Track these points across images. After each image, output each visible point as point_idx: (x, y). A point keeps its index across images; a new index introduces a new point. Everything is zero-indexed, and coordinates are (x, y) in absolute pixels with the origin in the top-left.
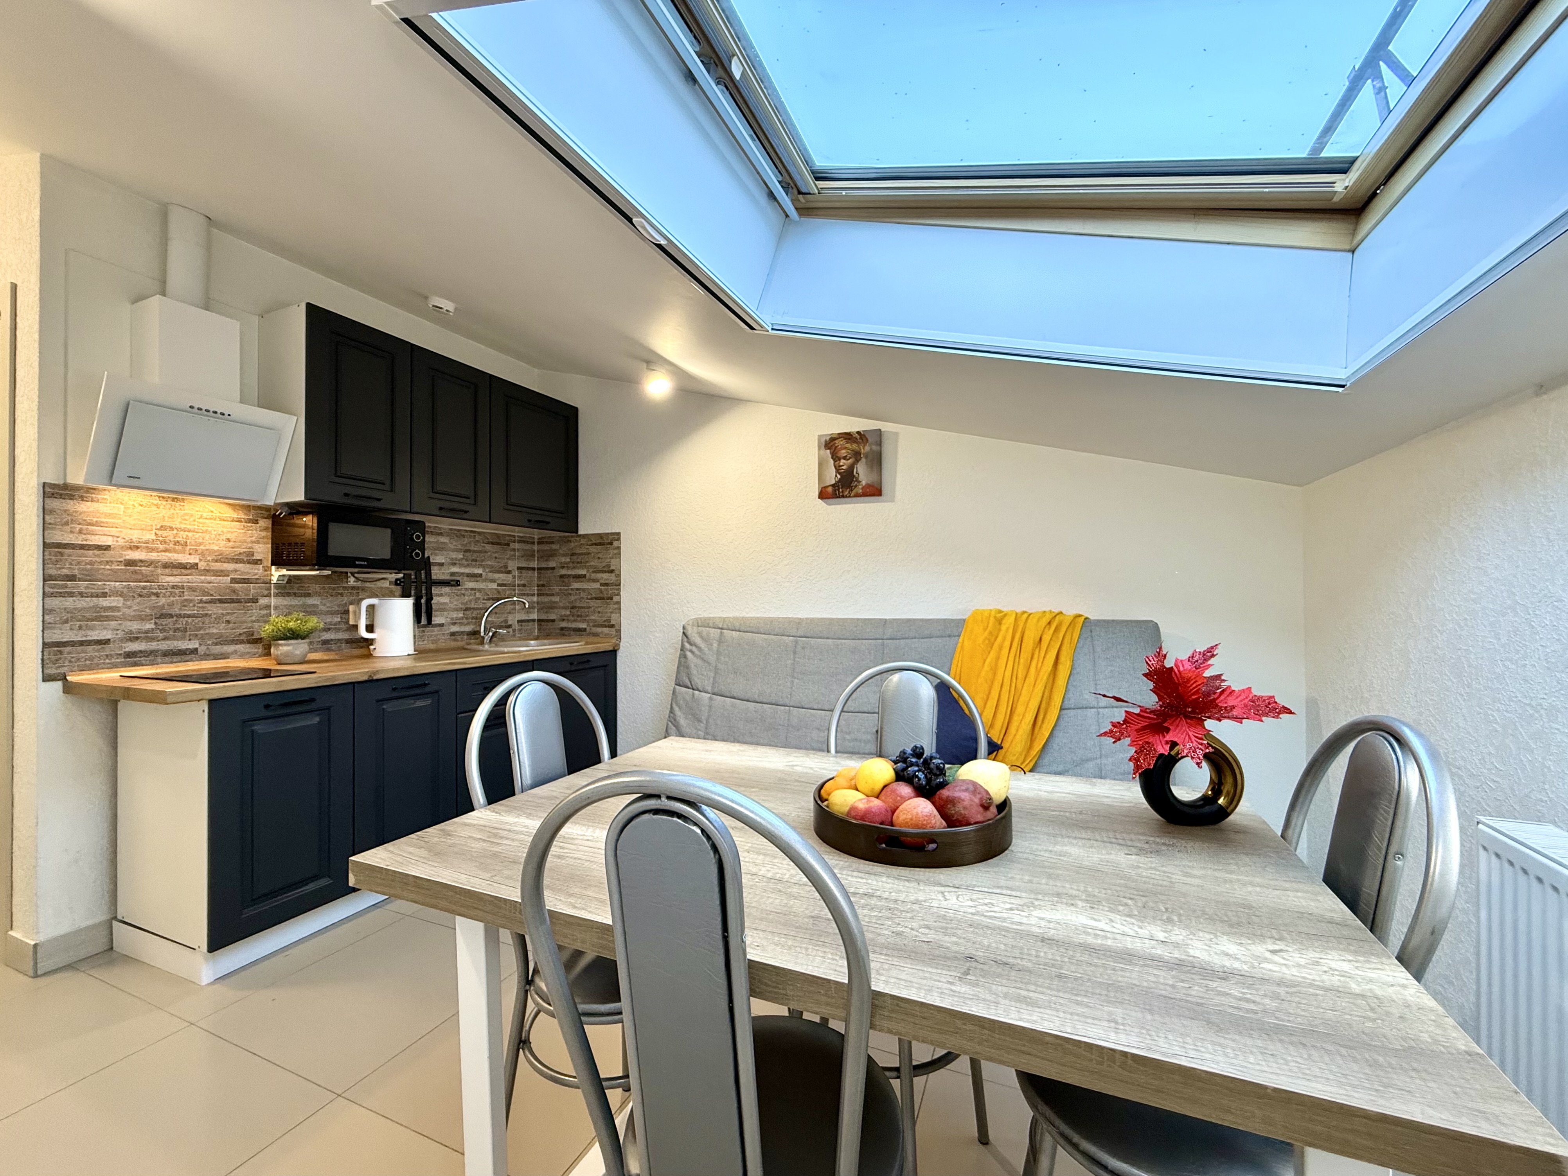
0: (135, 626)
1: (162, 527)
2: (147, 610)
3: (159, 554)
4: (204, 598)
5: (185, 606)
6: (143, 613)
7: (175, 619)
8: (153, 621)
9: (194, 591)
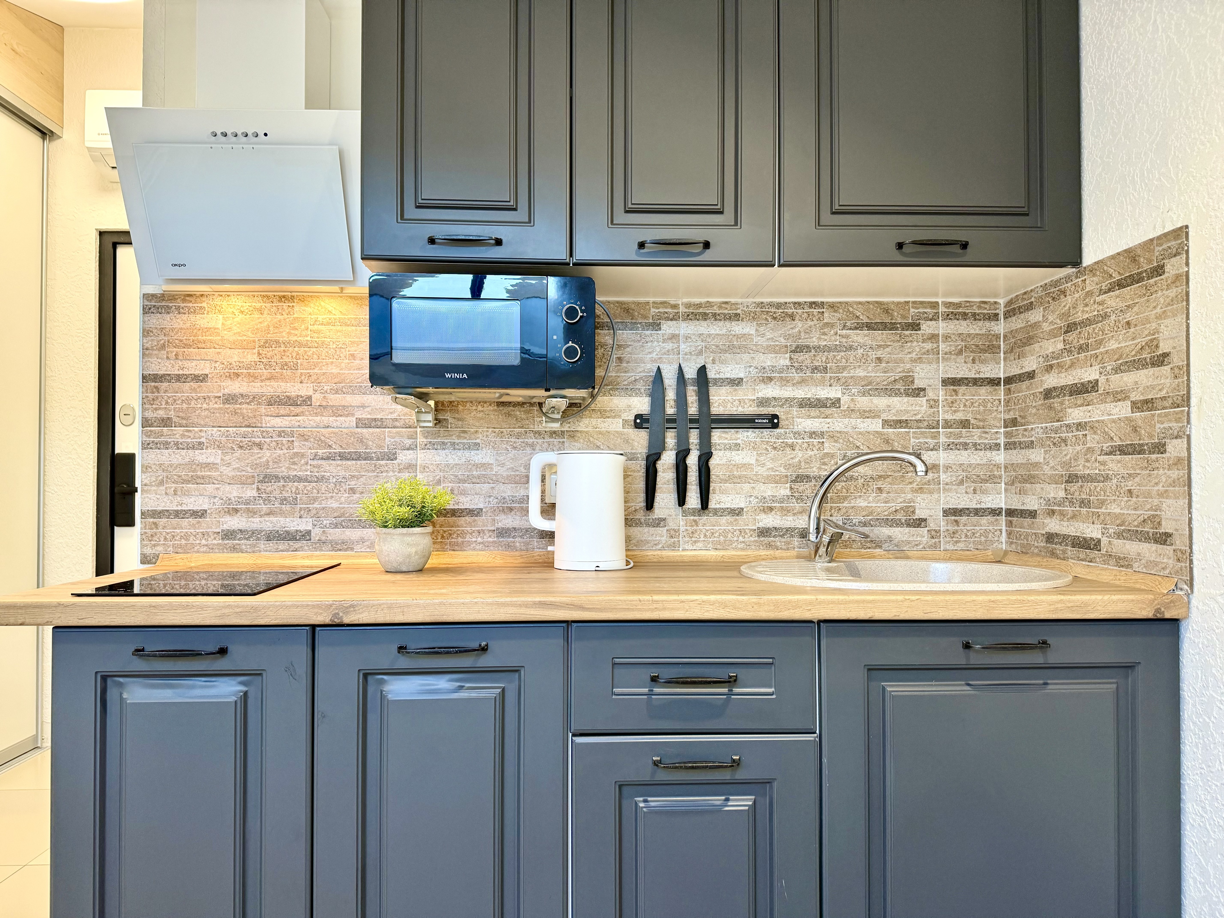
0: (234, 492)
1: (266, 342)
2: (249, 469)
3: (263, 384)
4: (320, 452)
5: (294, 463)
6: (244, 473)
7: (282, 483)
8: (255, 486)
9: (306, 440)
